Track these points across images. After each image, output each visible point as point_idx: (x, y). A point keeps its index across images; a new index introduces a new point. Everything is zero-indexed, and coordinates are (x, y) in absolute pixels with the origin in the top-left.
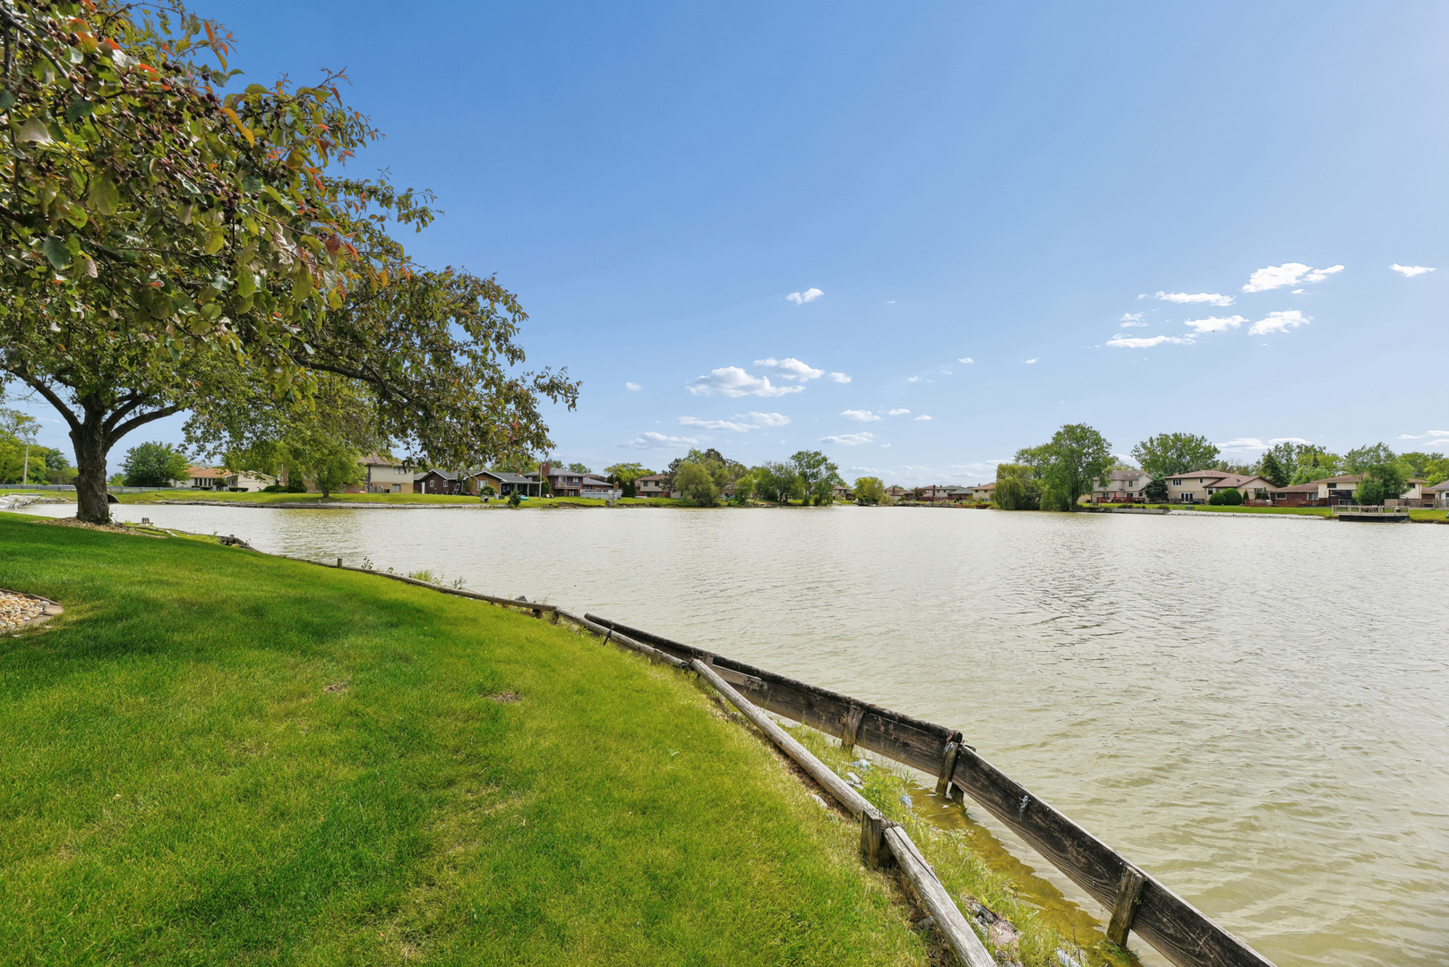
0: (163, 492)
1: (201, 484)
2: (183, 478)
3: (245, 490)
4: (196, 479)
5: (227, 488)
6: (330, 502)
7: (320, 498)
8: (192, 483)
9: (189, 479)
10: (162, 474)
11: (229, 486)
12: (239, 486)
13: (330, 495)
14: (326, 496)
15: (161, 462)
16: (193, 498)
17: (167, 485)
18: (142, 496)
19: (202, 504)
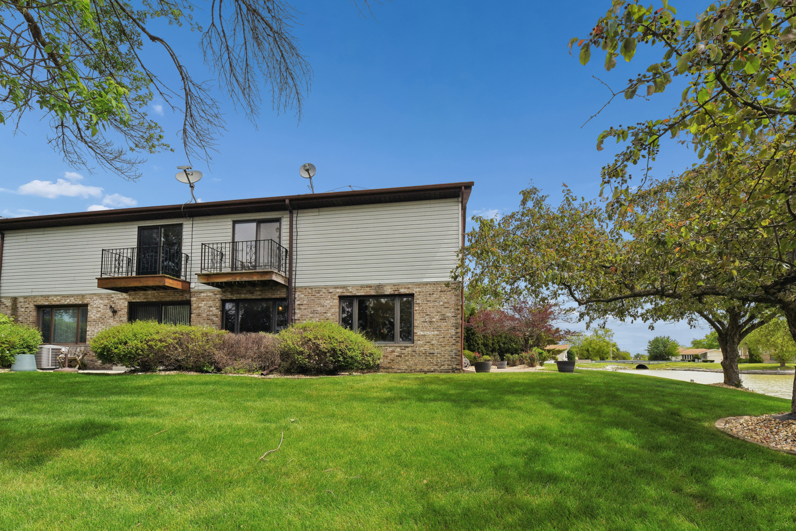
0: (668, 363)
1: (685, 358)
2: (676, 355)
3: (712, 361)
4: (683, 356)
5: (701, 360)
6: (787, 370)
7: (778, 367)
8: (680, 358)
9: (679, 355)
10: (666, 353)
11: (702, 359)
12: (708, 359)
13: (786, 365)
14: (783, 365)
15: (665, 347)
16: (686, 367)
17: (668, 359)
18: (659, 366)
19: (693, 370)
